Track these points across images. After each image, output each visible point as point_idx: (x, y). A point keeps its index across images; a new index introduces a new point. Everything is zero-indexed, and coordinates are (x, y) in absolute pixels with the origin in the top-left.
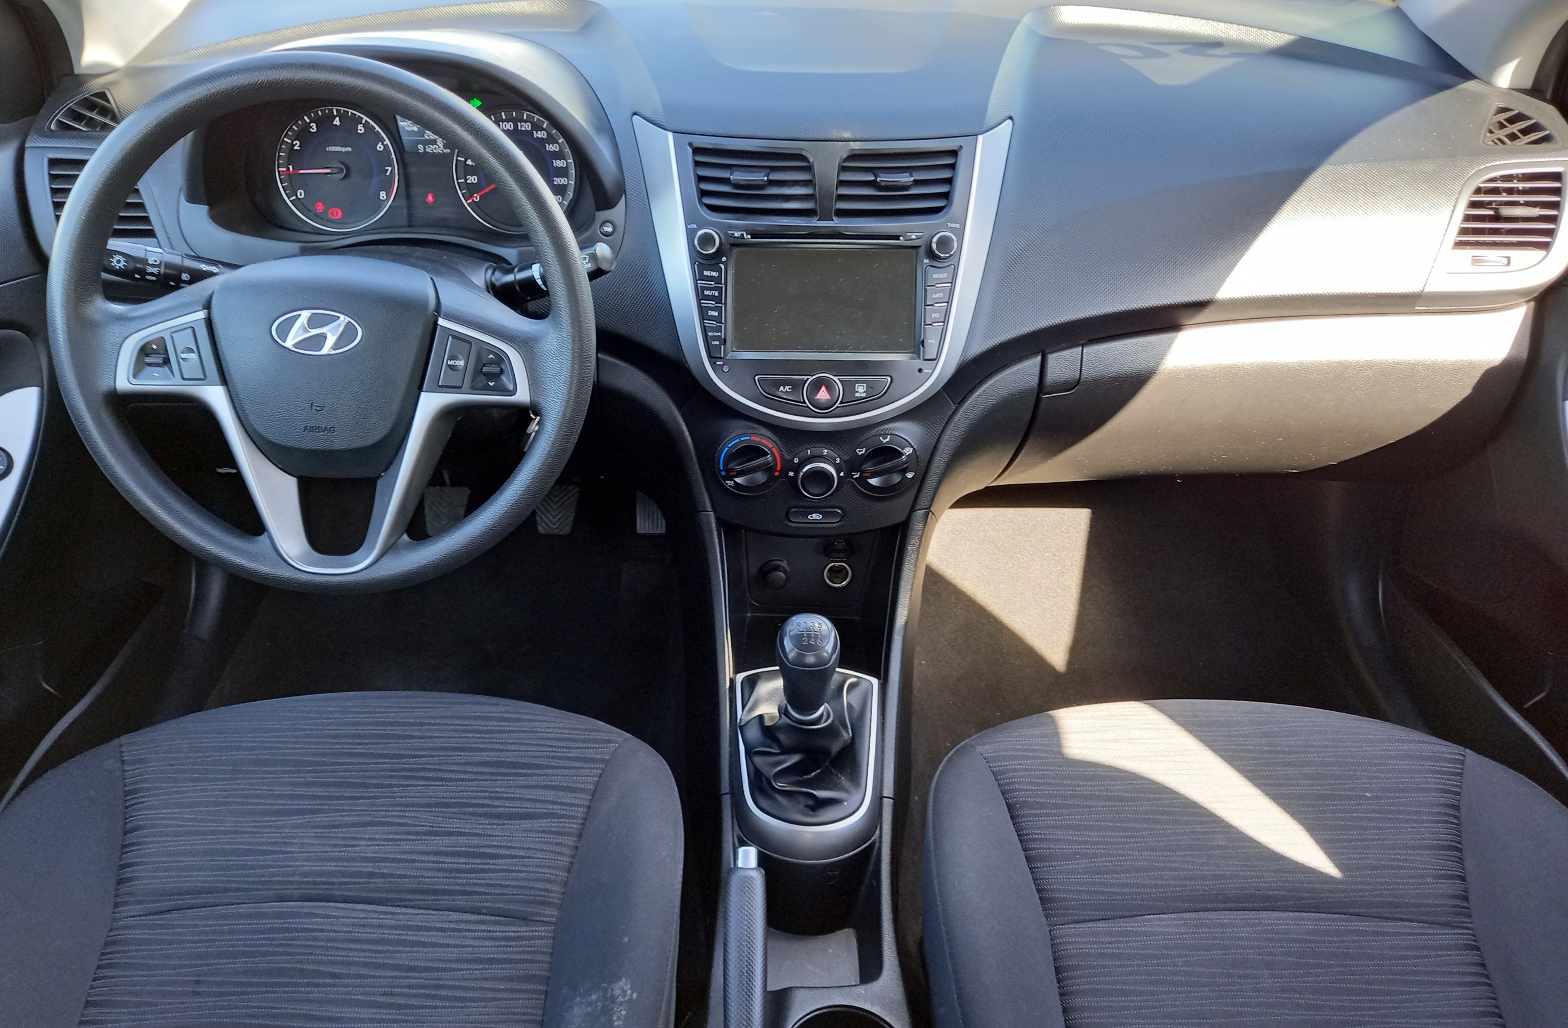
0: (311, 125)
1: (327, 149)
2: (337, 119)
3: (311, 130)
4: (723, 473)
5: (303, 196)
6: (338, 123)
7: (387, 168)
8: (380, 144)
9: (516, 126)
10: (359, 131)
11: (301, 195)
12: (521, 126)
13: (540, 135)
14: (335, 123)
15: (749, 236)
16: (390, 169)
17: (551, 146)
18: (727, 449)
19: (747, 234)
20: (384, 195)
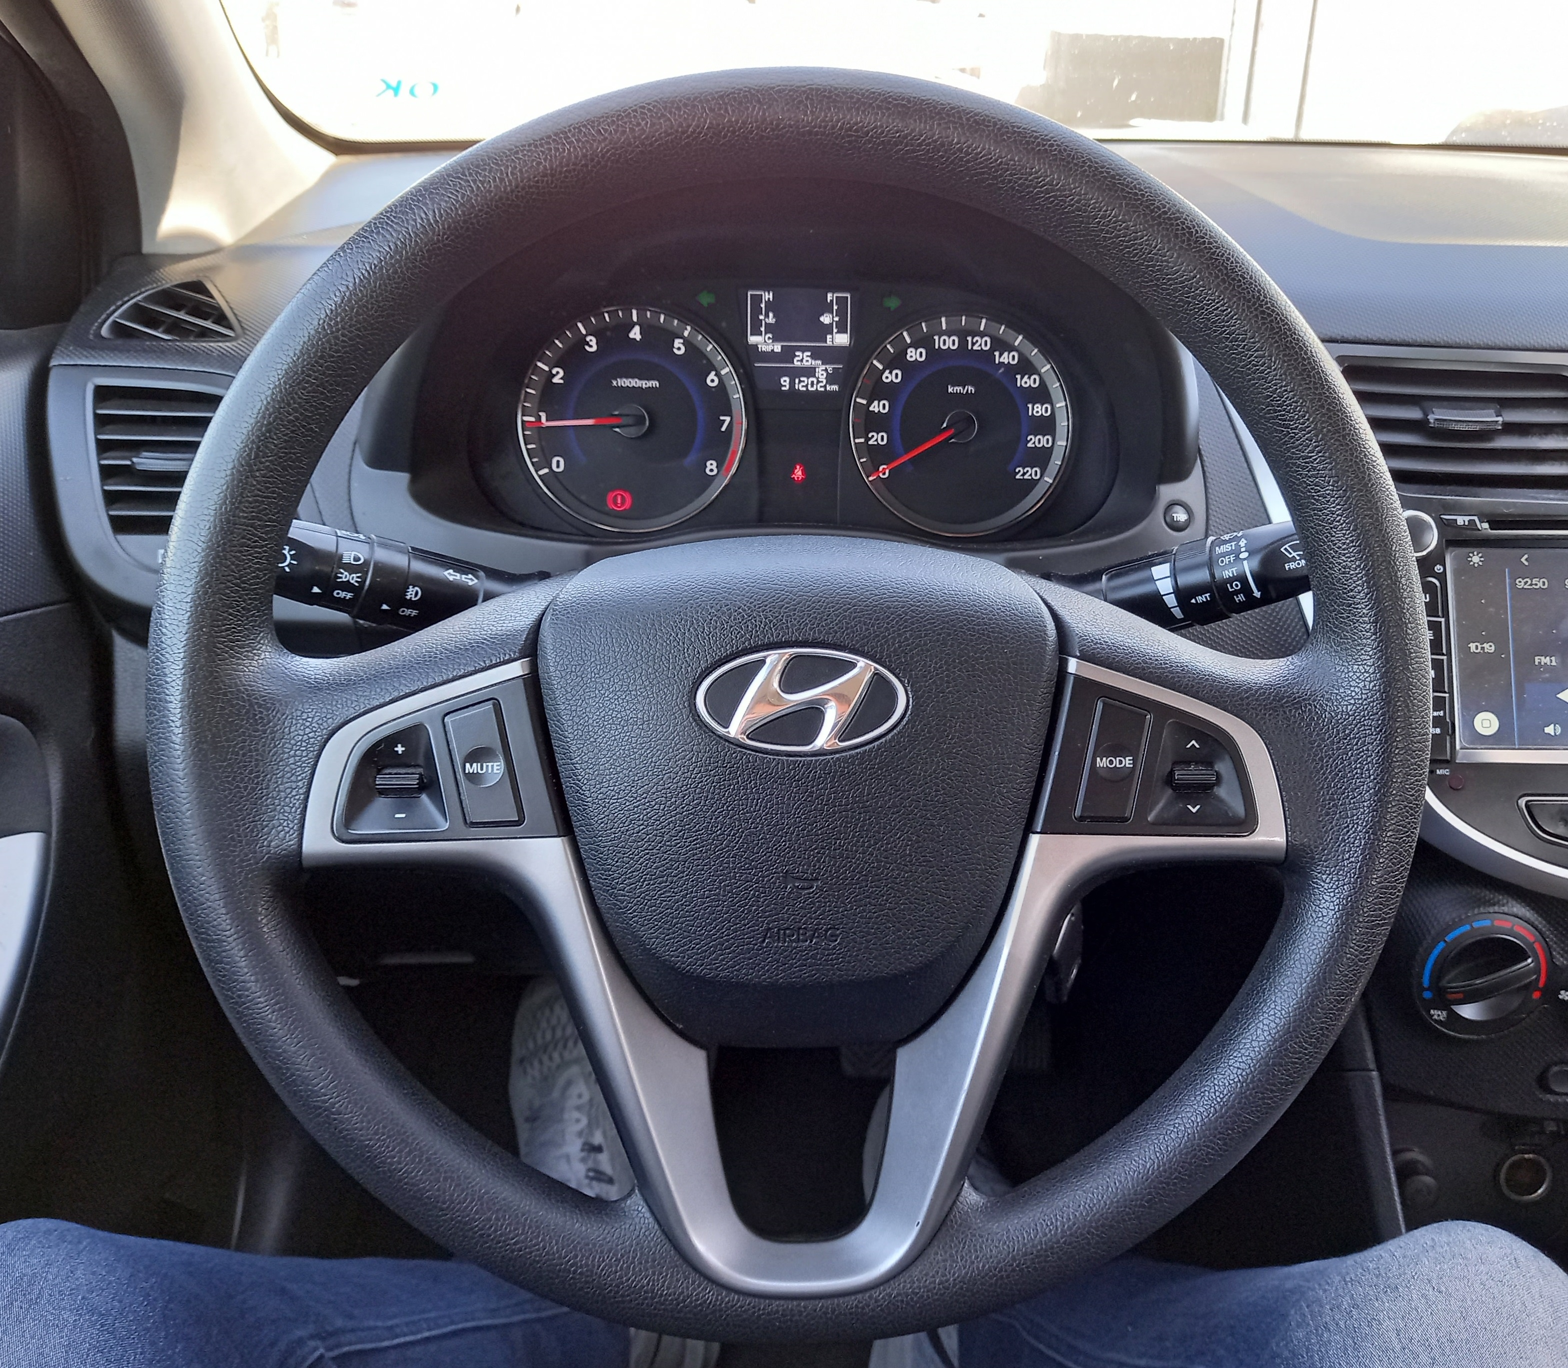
0: (588, 339)
1: (615, 383)
2: (637, 329)
3: (587, 348)
4: (1427, 995)
5: (562, 468)
6: (638, 337)
7: (722, 418)
8: (712, 376)
9: (963, 343)
10: (676, 351)
11: (558, 466)
12: (973, 344)
13: (1006, 358)
14: (631, 335)
15: (1486, 525)
16: (728, 419)
17: (1026, 378)
18: (1441, 945)
19: (1481, 522)
20: (714, 467)
